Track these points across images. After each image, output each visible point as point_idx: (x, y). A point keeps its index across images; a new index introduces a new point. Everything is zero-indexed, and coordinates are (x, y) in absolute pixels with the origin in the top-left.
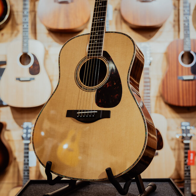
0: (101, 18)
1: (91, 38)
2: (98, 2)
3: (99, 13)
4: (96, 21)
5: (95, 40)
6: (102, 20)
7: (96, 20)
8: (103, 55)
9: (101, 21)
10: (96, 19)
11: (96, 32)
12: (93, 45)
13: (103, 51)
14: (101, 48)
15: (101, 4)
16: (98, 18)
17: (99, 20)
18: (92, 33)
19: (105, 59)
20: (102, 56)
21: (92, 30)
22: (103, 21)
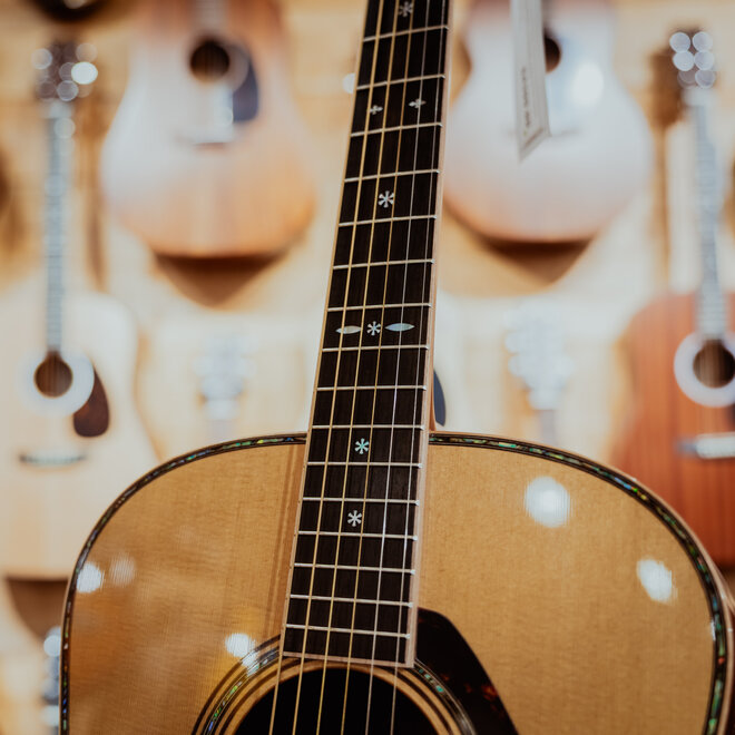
0: (393, 316)
1: (312, 487)
2: (368, 185)
3: (377, 273)
4: (351, 340)
5: (350, 507)
6: (400, 327)
7: (353, 330)
8: (420, 654)
9: (390, 337)
10: (353, 318)
11: (358, 435)
12: (323, 578)
13: (422, 613)
14: (397, 586)
15: (388, 199)
16: (373, 316)
17: (374, 329)
18: (318, 436)
19: (440, 688)
20: (410, 661)
21: (320, 414)
22: (409, 337)
